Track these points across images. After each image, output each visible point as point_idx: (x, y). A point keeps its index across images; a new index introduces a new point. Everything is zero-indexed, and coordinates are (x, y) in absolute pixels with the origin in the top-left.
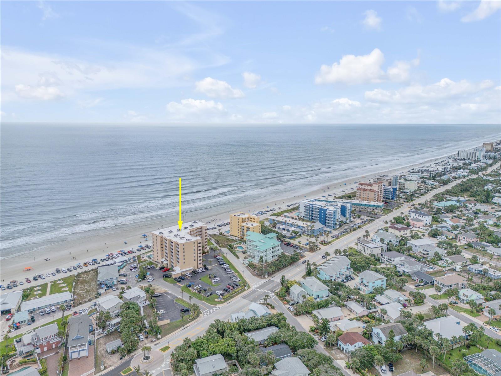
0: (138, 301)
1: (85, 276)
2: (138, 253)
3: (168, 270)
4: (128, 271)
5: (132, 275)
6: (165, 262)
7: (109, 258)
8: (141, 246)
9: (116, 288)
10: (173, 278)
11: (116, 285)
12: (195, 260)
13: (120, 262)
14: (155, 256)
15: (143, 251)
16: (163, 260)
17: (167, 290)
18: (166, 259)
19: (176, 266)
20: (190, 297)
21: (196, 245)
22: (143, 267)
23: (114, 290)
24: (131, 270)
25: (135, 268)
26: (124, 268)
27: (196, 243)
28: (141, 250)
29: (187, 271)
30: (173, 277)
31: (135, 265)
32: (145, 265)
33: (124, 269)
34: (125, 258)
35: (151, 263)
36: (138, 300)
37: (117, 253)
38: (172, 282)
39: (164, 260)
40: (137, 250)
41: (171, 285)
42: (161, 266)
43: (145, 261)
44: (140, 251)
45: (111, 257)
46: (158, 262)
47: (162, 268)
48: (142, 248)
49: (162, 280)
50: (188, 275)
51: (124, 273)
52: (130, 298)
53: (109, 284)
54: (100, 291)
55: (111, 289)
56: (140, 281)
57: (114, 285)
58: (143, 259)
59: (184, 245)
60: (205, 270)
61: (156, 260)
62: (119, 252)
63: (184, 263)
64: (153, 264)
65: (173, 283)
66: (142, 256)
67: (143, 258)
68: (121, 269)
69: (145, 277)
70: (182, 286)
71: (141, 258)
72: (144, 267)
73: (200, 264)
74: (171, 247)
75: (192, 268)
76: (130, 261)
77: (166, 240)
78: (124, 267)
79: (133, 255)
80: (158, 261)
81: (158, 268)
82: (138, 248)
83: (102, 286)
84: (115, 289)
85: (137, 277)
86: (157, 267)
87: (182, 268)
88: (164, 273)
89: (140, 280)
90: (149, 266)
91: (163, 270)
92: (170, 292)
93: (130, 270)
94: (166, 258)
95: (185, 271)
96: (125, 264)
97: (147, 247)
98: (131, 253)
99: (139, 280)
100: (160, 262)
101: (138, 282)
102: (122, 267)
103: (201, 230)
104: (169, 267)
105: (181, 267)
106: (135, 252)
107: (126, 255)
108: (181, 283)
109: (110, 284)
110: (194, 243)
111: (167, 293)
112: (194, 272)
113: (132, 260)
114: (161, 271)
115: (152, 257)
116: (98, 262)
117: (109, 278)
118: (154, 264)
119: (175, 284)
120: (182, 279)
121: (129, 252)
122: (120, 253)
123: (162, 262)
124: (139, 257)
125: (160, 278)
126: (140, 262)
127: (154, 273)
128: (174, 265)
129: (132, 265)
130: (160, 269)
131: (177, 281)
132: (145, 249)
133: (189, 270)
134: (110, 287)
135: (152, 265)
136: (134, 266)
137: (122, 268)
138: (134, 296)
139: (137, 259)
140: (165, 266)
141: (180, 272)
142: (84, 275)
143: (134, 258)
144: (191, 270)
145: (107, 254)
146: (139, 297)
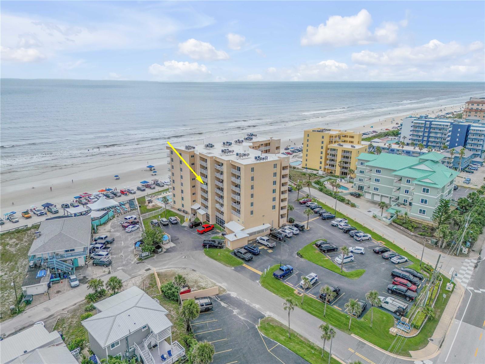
0: (142, 347)
1: (14, 240)
2: (140, 194)
3: (209, 229)
4: (117, 231)
5: (126, 239)
6: (202, 212)
7: (80, 202)
8: (145, 182)
9: (81, 277)
10: (228, 250)
11: (81, 267)
12: (274, 207)
13: (99, 210)
14: (178, 199)
15: (148, 191)
16: (196, 206)
17: (224, 285)
18: (202, 204)
19: (230, 220)
20: (326, 329)
21: (278, 170)
22: (152, 223)
23: (73, 284)
24: (125, 227)
25: (134, 223)
26: (110, 224)
27: (279, 167)
28: (146, 189)
29: (259, 232)
30: (230, 246)
31: (134, 216)
32: (155, 217)
33: (108, 227)
34: (113, 202)
35: (168, 213)
36: (140, 343)
37: (98, 193)
38: (228, 262)
39: (199, 206)
40: (139, 189)
41: (230, 269)
42: (193, 220)
43: (155, 208)
44: (144, 190)
45: (84, 201)
46: (184, 211)
47: (195, 225)
48: (148, 186)
49: (202, 256)
50: (265, 243)
51: (108, 234)
52: (109, 343)
53: (60, 267)
54: (31, 290)
55: (66, 281)
56: (147, 257)
57: (78, 268)
58: (151, 205)
59: (253, 170)
60: (298, 232)
61: (178, 206)
62: (103, 191)
63: (252, 213)
64: (174, 215)
65: (233, 265)
66: (147, 199)
67: (150, 202)
68: (101, 225)
69: (159, 247)
70: (260, 273)
71: (147, 202)
72: (155, 221)
73: (282, 216)
74: (218, 175)
75: (267, 226)
76: (122, 208)
77: (206, 161)
78: (109, 220)
79: (130, 197)
80: (183, 209)
81: (186, 224)
82: (140, 185)
83: (40, 274)
84: (77, 283)
85: (137, 246)
86: (183, 220)
87: (246, 225)
88: (204, 238)
89: (147, 253)
90: (164, 219)
91: (200, 228)
92: (234, 294)
93: (121, 228)
94: (204, 202)
95: (254, 233)
96: (111, 213)
97: (158, 185)
98: (126, 194)
99: (144, 254)
100: (190, 211)
101: (141, 259)
102: (103, 220)
103: (267, 148)
104: (211, 223)
105: (243, 223)
106: (135, 193)
107: (116, 198)
108: (255, 265)
109: (64, 268)
110: (275, 166)
111: (226, 298)
112: (274, 236)
113: (127, 206)
114: (194, 233)
115: (171, 201)
116: (54, 209)
117: (61, 251)
118: (177, 215)
119: (239, 269)
120: (254, 254)
121: (122, 192)
122: (105, 193)
123: (195, 213)
124: (141, 201)
125: (196, 248)
126: (144, 210)
127: (179, 235)
128: (225, 218)
129: (128, 217)
130: (191, 227)
131: (243, 259)
132: (154, 188)
133: (262, 231)
134: (65, 275)
135: (173, 218)
136: (132, 220)
137: (105, 224)
138: (127, 333)
139: (137, 203)
140: (202, 220)
141: (245, 234)
142: (11, 239)
143: (131, 202)
144: (266, 229)
145: (78, 195)
146: (146, 332)
